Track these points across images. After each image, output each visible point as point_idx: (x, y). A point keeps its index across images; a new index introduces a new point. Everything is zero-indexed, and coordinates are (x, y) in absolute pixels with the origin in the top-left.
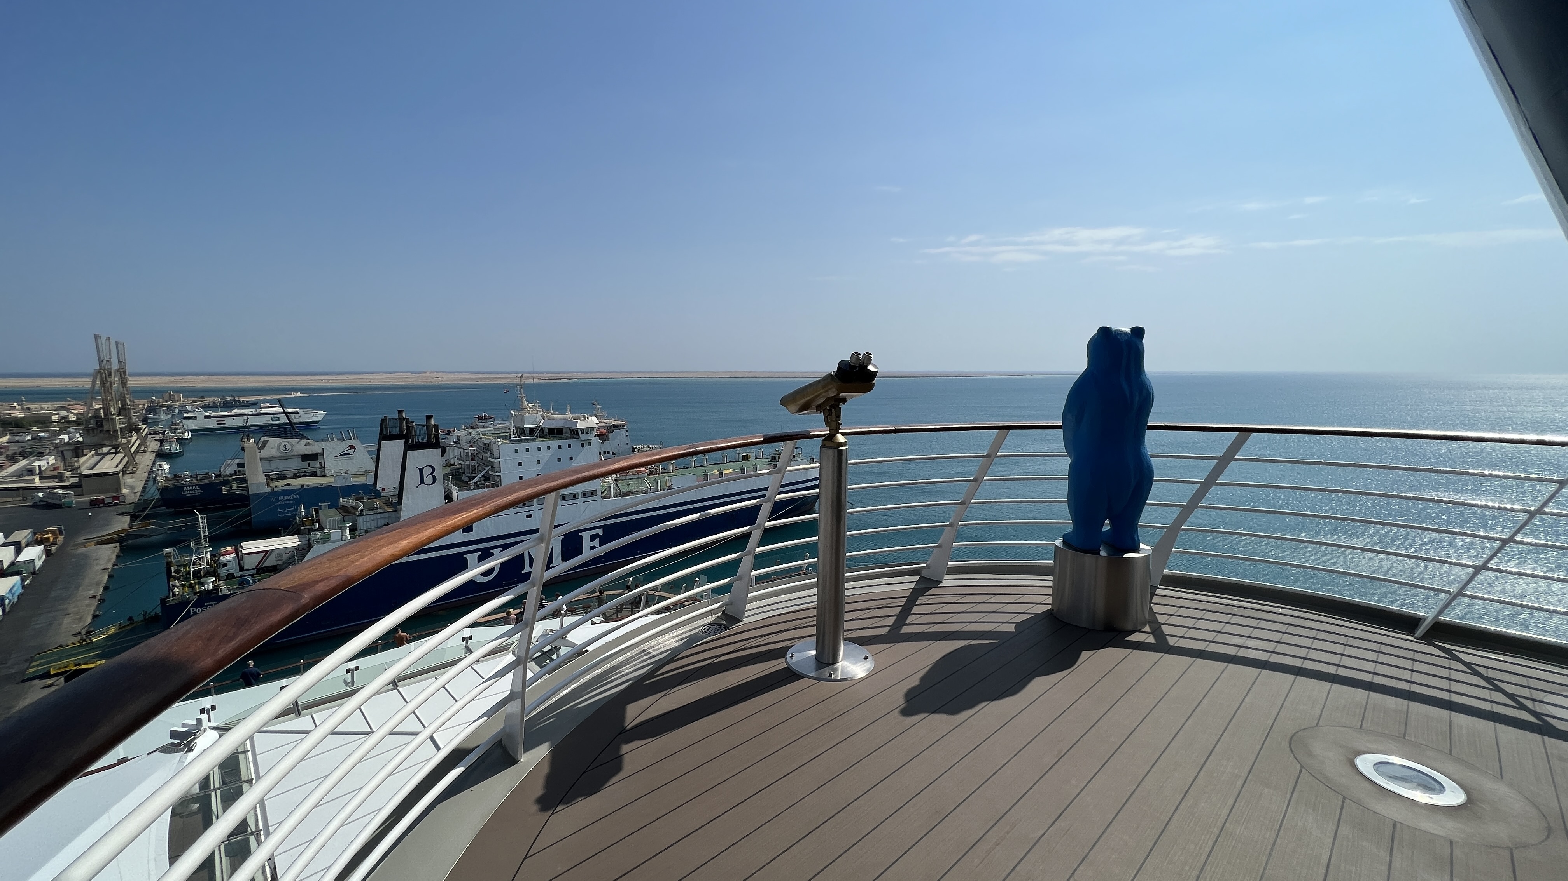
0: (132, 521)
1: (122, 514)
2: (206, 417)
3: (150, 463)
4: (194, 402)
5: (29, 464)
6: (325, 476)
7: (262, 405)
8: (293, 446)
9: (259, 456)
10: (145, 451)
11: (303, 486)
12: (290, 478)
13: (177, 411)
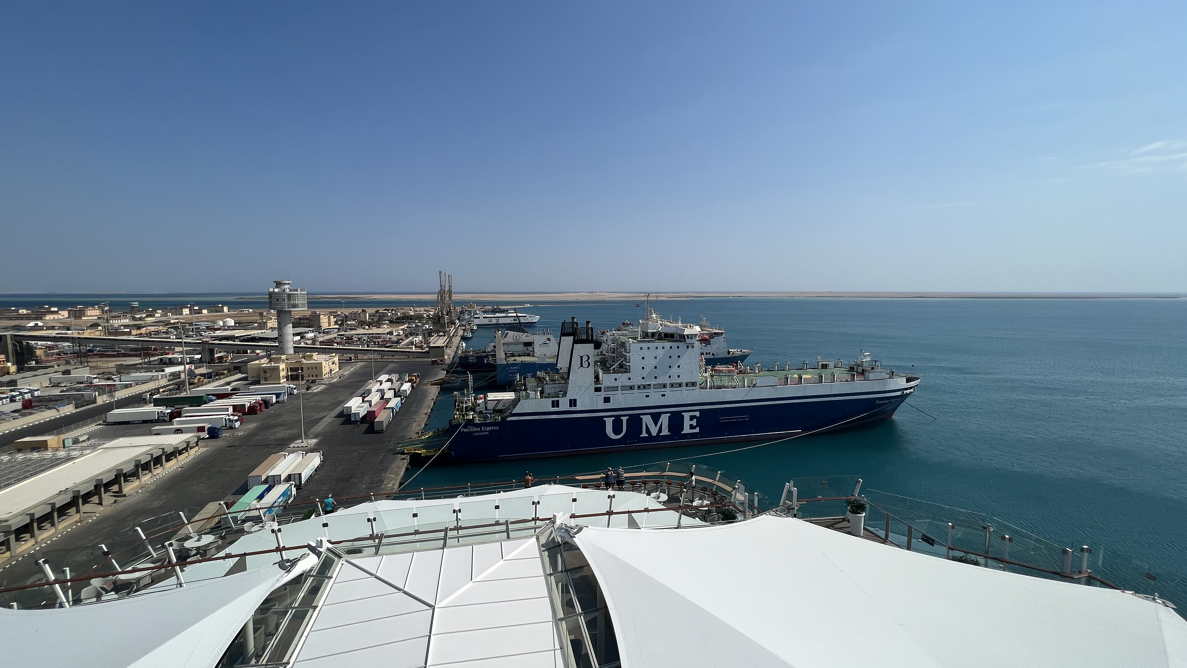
0: (447, 374)
1: (443, 370)
2: (484, 318)
3: (458, 342)
4: (481, 309)
5: (412, 339)
6: (534, 356)
7: (509, 311)
8: (520, 337)
9: (502, 341)
10: (457, 336)
11: (522, 362)
12: (517, 356)
13: (473, 314)
